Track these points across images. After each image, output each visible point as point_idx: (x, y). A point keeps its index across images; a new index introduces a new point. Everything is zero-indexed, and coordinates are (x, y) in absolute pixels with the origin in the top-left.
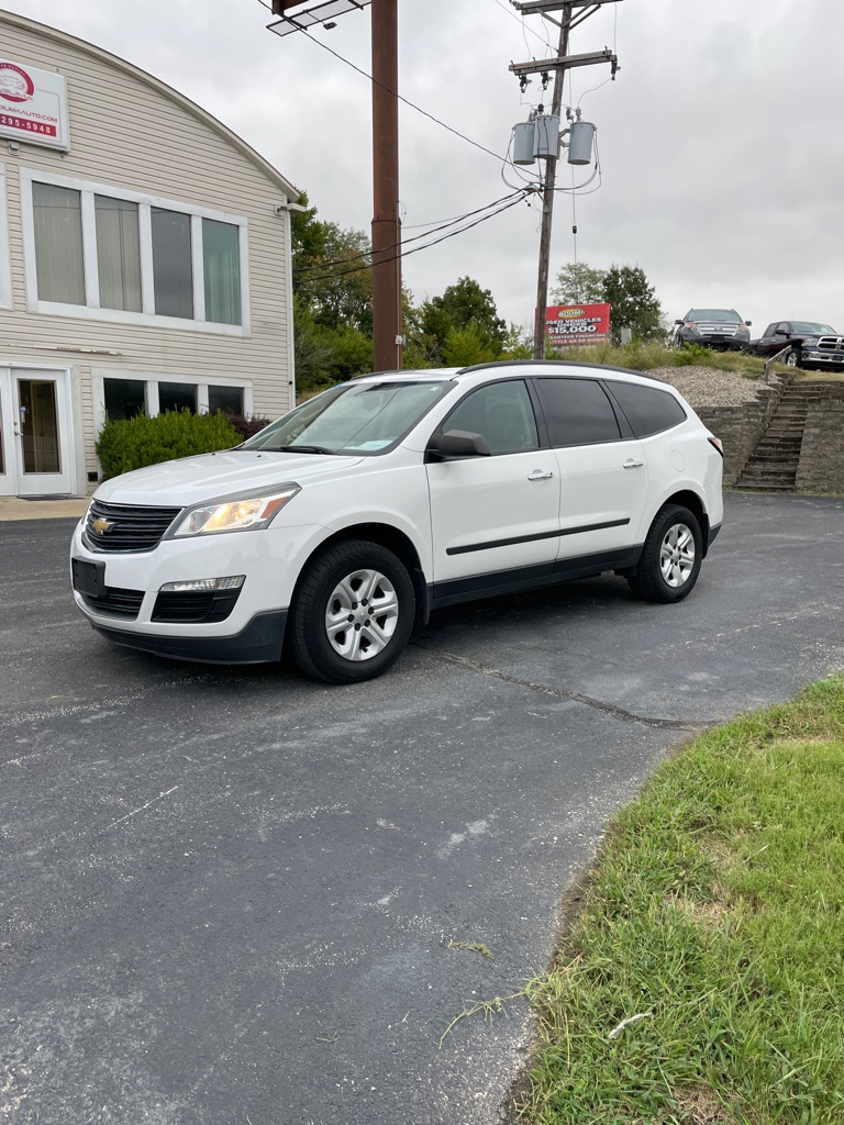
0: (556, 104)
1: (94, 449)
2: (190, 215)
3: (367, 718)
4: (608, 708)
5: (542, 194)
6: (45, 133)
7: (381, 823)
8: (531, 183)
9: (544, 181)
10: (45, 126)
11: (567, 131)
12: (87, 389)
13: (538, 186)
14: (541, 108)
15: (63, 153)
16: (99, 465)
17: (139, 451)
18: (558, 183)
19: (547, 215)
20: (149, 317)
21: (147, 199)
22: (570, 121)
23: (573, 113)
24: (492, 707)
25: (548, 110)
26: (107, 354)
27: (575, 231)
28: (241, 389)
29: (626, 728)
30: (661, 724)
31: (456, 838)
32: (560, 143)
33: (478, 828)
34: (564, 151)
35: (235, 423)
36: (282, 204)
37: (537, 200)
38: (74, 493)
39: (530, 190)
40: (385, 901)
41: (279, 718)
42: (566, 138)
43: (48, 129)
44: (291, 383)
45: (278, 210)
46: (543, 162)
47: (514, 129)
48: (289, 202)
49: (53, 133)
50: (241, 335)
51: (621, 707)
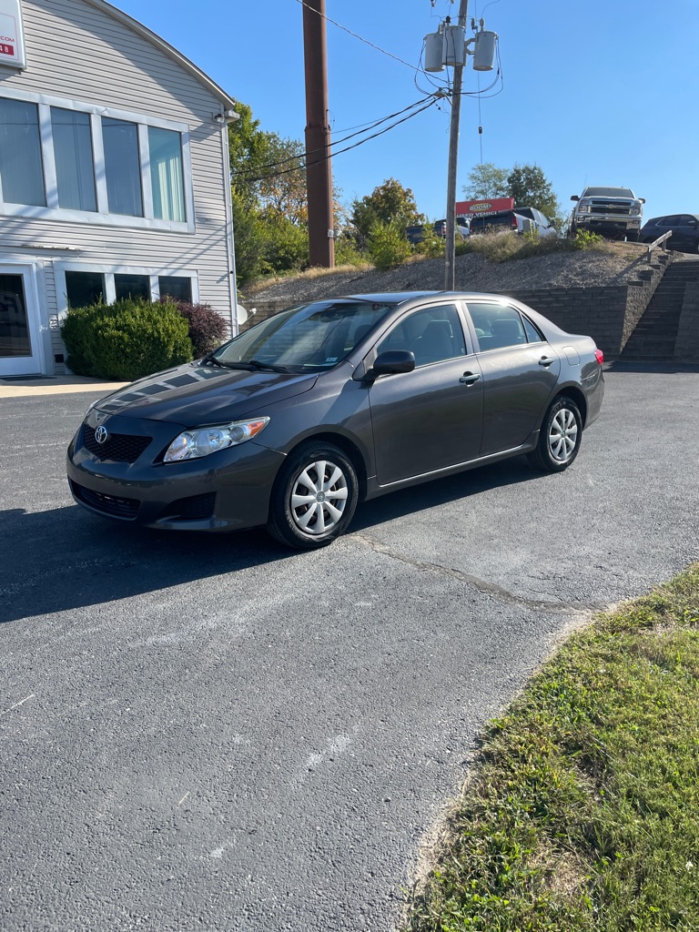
0: (462, 16)
1: (59, 335)
2: (136, 124)
3: (249, 605)
4: (491, 589)
5: (451, 98)
6: (4, 52)
7: (237, 740)
8: (440, 89)
9: (452, 87)
10: (3, 46)
11: (472, 40)
12: (51, 282)
13: (447, 91)
14: (448, 19)
15: (20, 70)
16: (64, 348)
17: (96, 334)
18: (464, 88)
19: (455, 117)
20: (104, 216)
21: (98, 109)
22: (475, 31)
23: (477, 24)
24: (375, 589)
25: (455, 22)
26: (67, 249)
27: (480, 132)
28: (189, 279)
29: (509, 611)
30: (542, 606)
31: (314, 759)
32: (466, 51)
33: (340, 744)
34: (470, 59)
35: (181, 309)
36: (218, 112)
37: (446, 104)
38: (43, 372)
39: (440, 95)
40: (217, 853)
41: (160, 606)
42: (471, 47)
43: (6, 49)
44: (232, 272)
45: (216, 117)
46: (451, 69)
47: (425, 39)
48: (225, 110)
49: (11, 51)
50: (186, 231)
51: (505, 588)
